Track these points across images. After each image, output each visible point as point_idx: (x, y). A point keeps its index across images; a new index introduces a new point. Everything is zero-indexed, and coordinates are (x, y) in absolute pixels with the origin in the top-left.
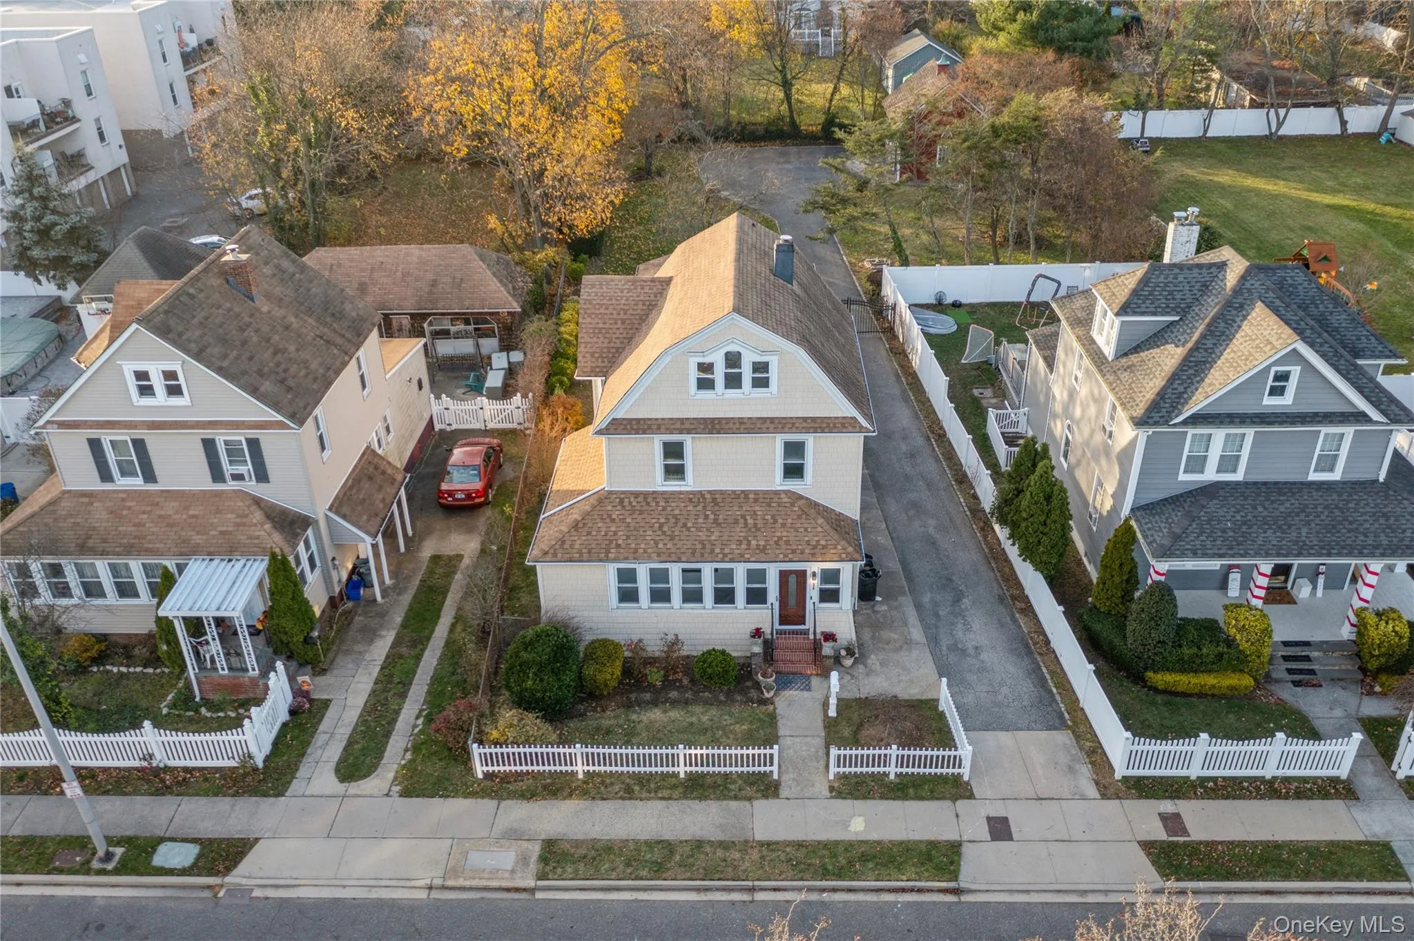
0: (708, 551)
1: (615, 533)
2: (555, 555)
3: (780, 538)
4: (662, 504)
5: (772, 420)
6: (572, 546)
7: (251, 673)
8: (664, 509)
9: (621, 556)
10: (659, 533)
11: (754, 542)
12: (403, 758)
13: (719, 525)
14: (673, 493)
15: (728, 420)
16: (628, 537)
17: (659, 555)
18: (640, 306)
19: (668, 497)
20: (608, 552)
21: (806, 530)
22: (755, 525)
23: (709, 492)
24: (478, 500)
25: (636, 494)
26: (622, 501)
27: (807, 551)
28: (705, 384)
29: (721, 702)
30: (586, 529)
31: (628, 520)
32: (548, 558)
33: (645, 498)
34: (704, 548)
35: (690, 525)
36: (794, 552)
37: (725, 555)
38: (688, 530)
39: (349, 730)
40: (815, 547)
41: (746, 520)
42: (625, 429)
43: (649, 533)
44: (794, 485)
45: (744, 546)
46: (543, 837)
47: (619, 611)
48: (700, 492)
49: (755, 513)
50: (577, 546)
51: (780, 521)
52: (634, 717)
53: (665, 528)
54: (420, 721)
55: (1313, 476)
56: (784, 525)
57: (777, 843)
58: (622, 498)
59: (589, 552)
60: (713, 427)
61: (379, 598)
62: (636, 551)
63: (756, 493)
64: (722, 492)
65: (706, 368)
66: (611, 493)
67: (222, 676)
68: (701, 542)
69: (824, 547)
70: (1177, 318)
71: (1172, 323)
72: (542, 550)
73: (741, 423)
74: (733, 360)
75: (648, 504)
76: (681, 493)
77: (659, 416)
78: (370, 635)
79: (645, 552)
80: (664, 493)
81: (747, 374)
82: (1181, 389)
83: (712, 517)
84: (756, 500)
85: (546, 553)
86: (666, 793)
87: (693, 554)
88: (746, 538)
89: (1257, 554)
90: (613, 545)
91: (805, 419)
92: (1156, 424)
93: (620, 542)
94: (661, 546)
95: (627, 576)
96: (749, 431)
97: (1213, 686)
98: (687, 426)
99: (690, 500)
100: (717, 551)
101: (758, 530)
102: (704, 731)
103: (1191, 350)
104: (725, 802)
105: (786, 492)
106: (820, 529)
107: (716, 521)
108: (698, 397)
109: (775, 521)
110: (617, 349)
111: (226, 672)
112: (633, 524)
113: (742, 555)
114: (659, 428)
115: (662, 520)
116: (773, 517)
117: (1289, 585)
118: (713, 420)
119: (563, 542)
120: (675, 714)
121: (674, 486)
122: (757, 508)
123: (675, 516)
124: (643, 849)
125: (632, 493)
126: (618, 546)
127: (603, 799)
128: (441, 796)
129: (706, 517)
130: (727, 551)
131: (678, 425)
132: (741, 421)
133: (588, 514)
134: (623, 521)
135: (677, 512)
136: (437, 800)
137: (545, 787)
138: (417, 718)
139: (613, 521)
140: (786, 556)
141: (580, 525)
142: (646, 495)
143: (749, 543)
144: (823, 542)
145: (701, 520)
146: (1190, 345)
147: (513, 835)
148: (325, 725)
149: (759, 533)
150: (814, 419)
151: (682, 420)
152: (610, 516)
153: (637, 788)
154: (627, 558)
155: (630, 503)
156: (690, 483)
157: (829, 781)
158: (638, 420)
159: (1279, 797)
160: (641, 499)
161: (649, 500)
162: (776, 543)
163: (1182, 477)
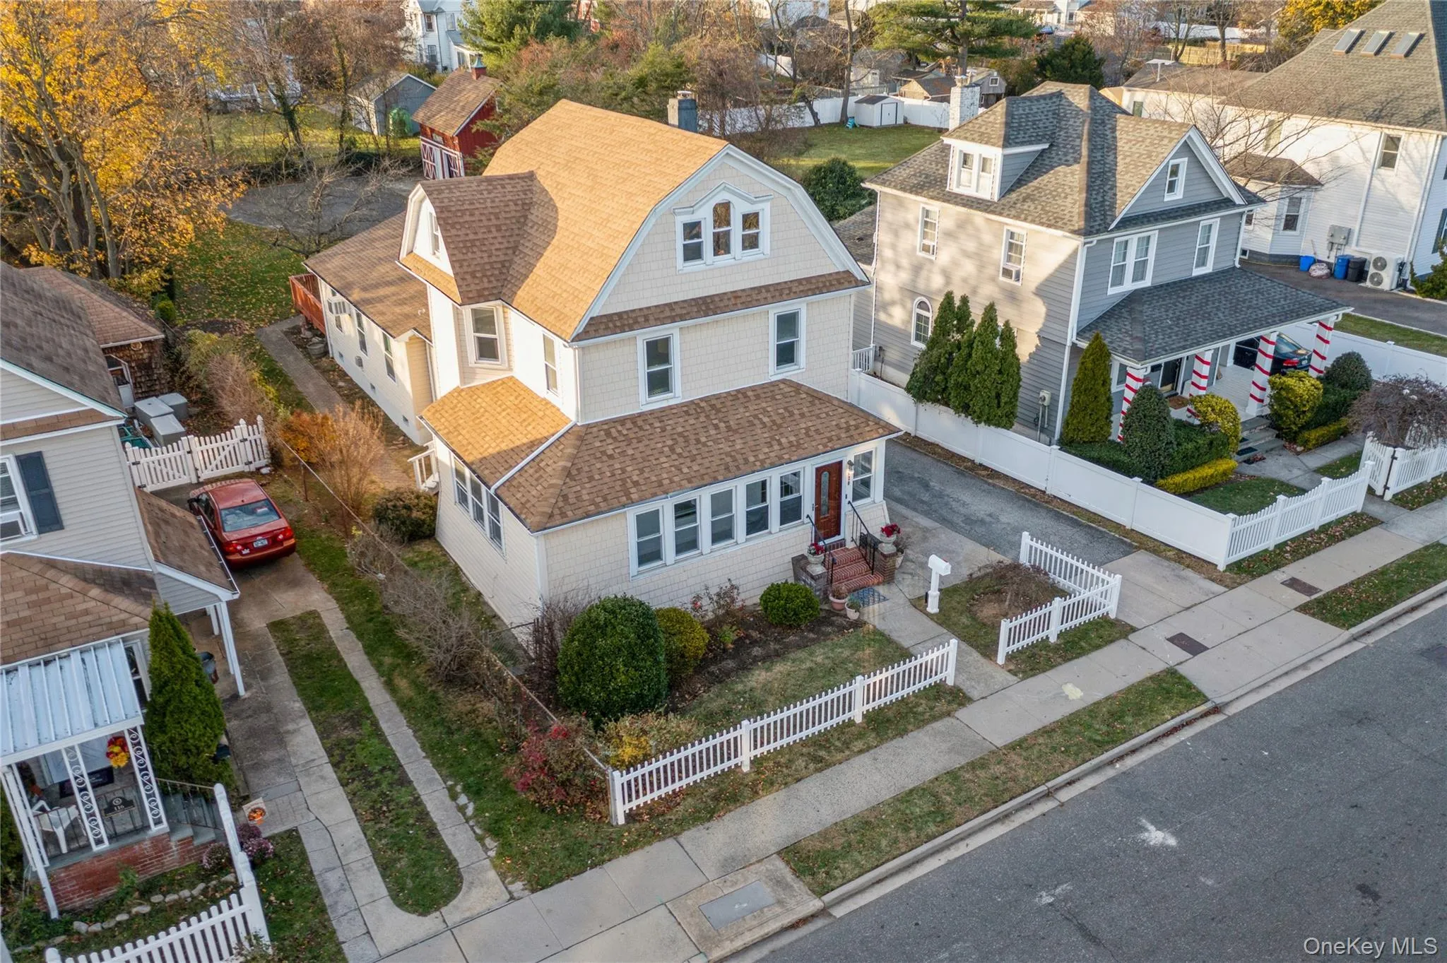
0: (741, 461)
1: (623, 470)
2: (563, 515)
3: (807, 429)
4: (657, 424)
5: (767, 288)
6: (579, 498)
7: (155, 830)
8: (663, 430)
9: (647, 494)
10: (674, 457)
11: (783, 440)
12: (486, 850)
13: (736, 431)
14: (662, 410)
15: (721, 296)
16: (642, 471)
17: (690, 481)
18: (513, 207)
19: (661, 414)
20: (628, 494)
21: (827, 414)
22: (773, 421)
23: (701, 399)
24: (287, 544)
25: (622, 421)
26: (608, 434)
27: (843, 435)
28: (693, 253)
29: (813, 640)
30: (584, 474)
31: (630, 452)
32: (558, 519)
33: (634, 423)
34: (735, 460)
35: (703, 439)
36: (830, 440)
37: (762, 462)
38: (705, 444)
39: (366, 852)
40: (848, 430)
41: (760, 419)
42: (607, 328)
43: (663, 459)
44: (789, 372)
45: (776, 447)
46: (774, 849)
47: (641, 577)
48: (692, 402)
49: (765, 411)
50: (586, 497)
51: (796, 412)
52: (740, 687)
53: (679, 450)
54: (463, 799)
55: (1197, 272)
56: (802, 415)
57: (1024, 740)
58: (609, 428)
59: (605, 500)
60: (708, 308)
61: (242, 692)
62: (660, 485)
63: (753, 389)
64: (717, 397)
65: (692, 230)
66: (588, 426)
67: (98, 856)
68: (728, 454)
69: (857, 427)
70: (1046, 146)
71: (1044, 150)
72: (543, 513)
73: (736, 297)
74: (722, 214)
75: (641, 428)
76: (671, 408)
77: (644, 305)
78: (275, 736)
79: (672, 482)
80: (652, 412)
81: (736, 231)
82: (1100, 199)
83: (722, 425)
84: (758, 397)
85: (551, 516)
86: (859, 745)
87: (727, 468)
88: (772, 438)
89: (1198, 344)
90: (629, 484)
91: (799, 281)
92: (1098, 232)
93: (635, 478)
94: (685, 470)
95: (648, 524)
96: (747, 305)
97: (1212, 476)
98: (678, 311)
99: (687, 413)
100: (752, 459)
101: (780, 426)
102: (831, 671)
103: (1088, 163)
104: (928, 728)
105: (784, 381)
106: (841, 410)
107: (729, 428)
108: (686, 270)
109: (792, 414)
110: (502, 263)
111: (106, 845)
112: (638, 455)
113: (780, 458)
114: (647, 320)
115: (670, 442)
116: (785, 409)
117: (1179, 391)
118: (704, 299)
119: (565, 497)
120: (780, 668)
121: (661, 401)
122: (764, 405)
123: (680, 434)
124: (903, 807)
125: (614, 421)
126: (636, 484)
127: (798, 780)
128: (593, 866)
129: (716, 427)
130: (761, 457)
131: (668, 313)
132: (735, 295)
133: (575, 457)
134: (623, 453)
135: (680, 429)
136: (589, 874)
137: (716, 798)
138: (454, 797)
139: (611, 457)
140: (825, 446)
141: (574, 472)
142: (633, 419)
143: (780, 443)
144: (852, 423)
145: (713, 432)
146: (1084, 159)
147: (734, 865)
148: (317, 862)
149: (782, 430)
150: (808, 280)
151: (670, 306)
152: (603, 453)
153: (822, 753)
154: (654, 495)
155: (619, 432)
156: (680, 393)
157: (1002, 667)
158: (620, 315)
159: (1339, 541)
160: (629, 425)
161: (640, 423)
162: (807, 434)
163: (1112, 291)
